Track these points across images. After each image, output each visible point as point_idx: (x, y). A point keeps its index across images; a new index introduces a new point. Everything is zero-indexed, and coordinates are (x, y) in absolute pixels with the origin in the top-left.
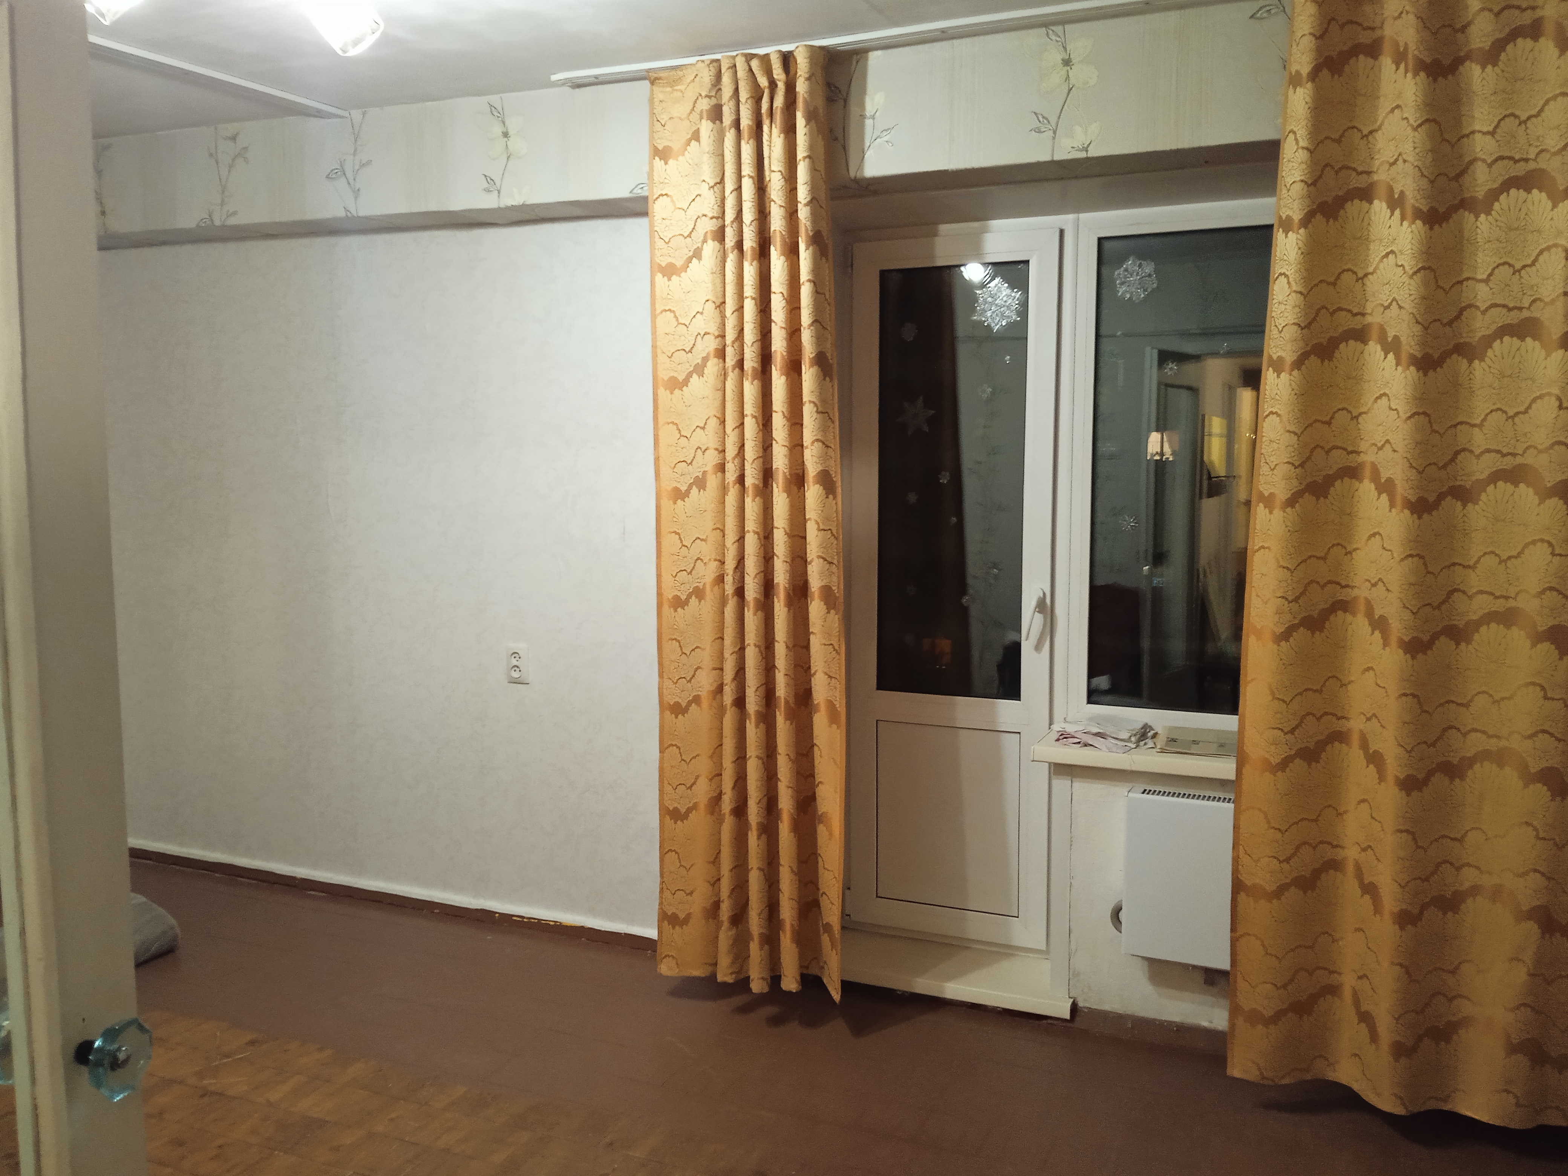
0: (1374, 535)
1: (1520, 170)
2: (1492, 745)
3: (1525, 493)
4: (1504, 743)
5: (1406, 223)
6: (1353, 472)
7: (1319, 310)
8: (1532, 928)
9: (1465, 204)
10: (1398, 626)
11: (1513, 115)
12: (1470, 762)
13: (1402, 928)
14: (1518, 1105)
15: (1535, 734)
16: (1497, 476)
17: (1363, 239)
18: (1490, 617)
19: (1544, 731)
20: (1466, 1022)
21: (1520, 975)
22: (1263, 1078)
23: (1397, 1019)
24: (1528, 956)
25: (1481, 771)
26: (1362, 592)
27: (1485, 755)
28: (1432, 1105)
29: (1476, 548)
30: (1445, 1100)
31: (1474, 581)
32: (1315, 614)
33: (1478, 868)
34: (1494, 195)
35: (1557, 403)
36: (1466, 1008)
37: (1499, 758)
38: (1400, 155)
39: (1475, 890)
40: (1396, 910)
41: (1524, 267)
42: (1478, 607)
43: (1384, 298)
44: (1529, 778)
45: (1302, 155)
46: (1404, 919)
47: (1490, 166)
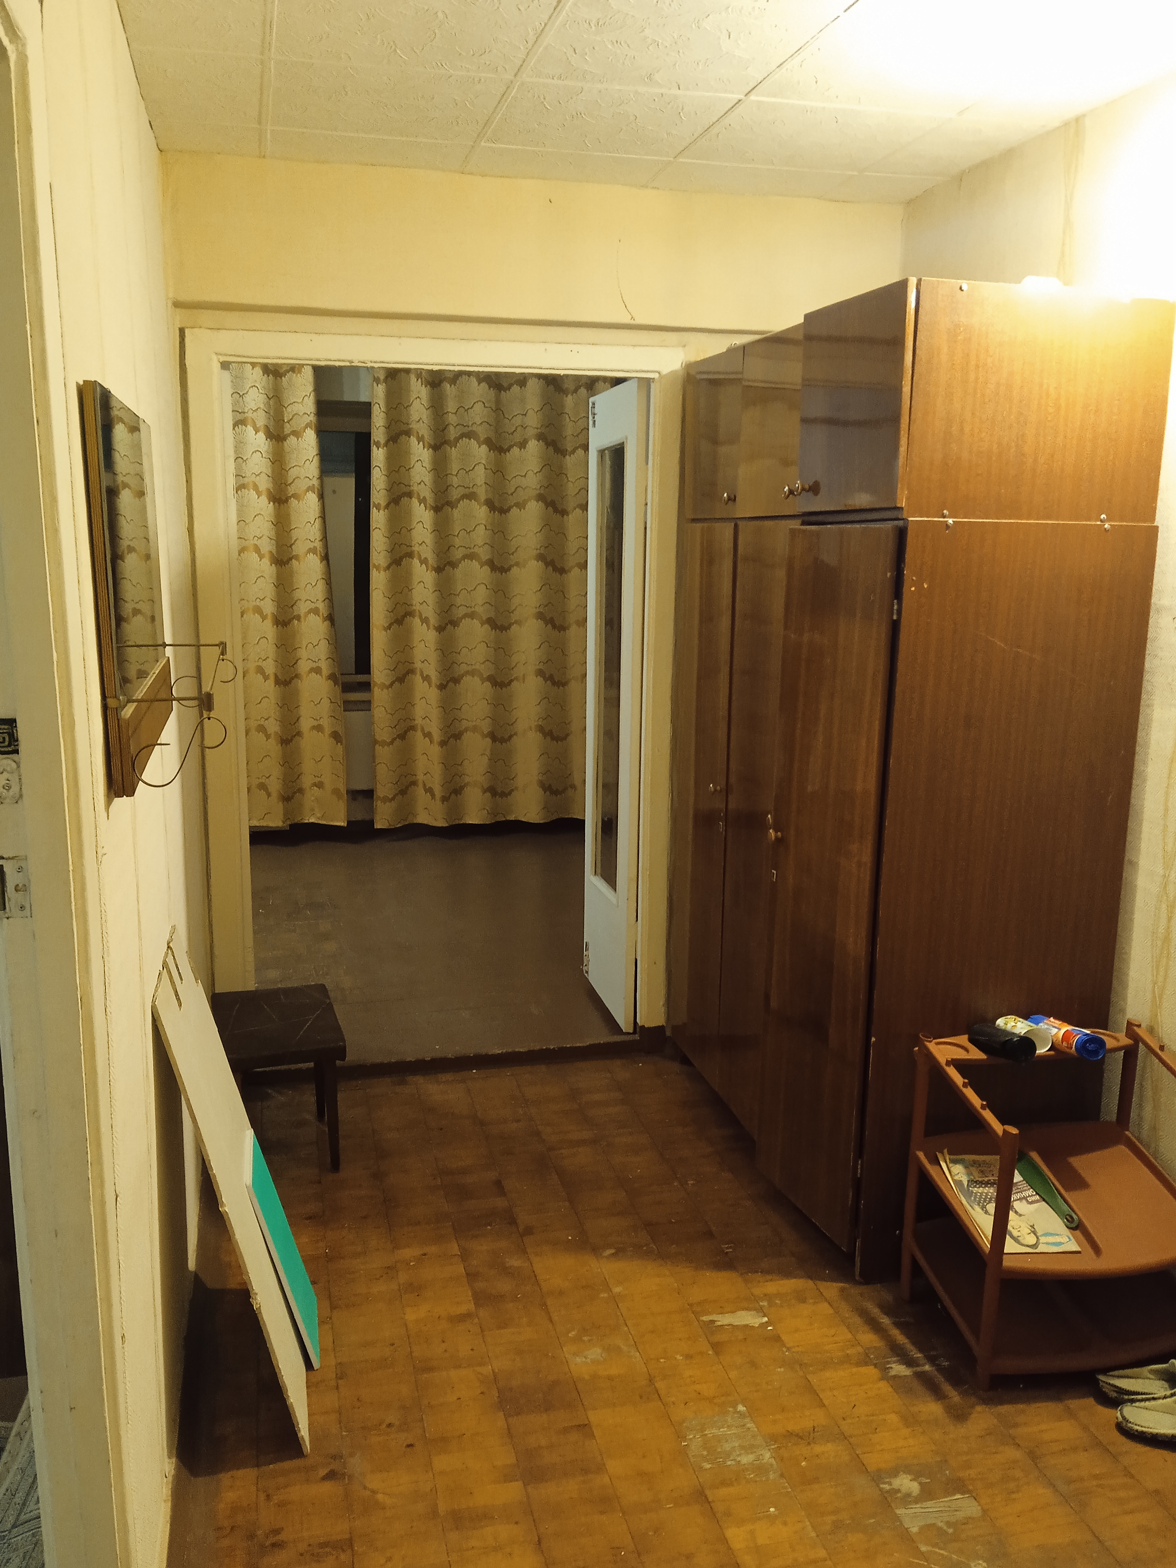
0: (420, 582)
1: (466, 430)
2: (470, 668)
3: (475, 564)
4: (474, 667)
5: (426, 449)
6: (410, 555)
7: (393, 483)
8: (488, 740)
9: (446, 442)
10: (433, 621)
11: (462, 407)
12: (462, 676)
13: (442, 747)
14: (488, 813)
15: (485, 662)
16: (465, 557)
17: (408, 453)
18: (466, 616)
19: (488, 660)
20: (466, 785)
21: (485, 760)
22: (390, 825)
23: (442, 786)
24: (488, 752)
25: (467, 679)
26: (417, 607)
27: (467, 673)
28: (457, 822)
29: (459, 587)
30: (461, 819)
31: (459, 601)
32: (399, 617)
33: (467, 720)
34: (457, 440)
35: (484, 528)
36: (467, 779)
37: (472, 673)
38: (421, 418)
39: (466, 730)
40: (439, 740)
41: (470, 471)
42: (462, 611)
43: (418, 479)
44: (483, 681)
45: (382, 415)
46: (443, 744)
47: (455, 427)
